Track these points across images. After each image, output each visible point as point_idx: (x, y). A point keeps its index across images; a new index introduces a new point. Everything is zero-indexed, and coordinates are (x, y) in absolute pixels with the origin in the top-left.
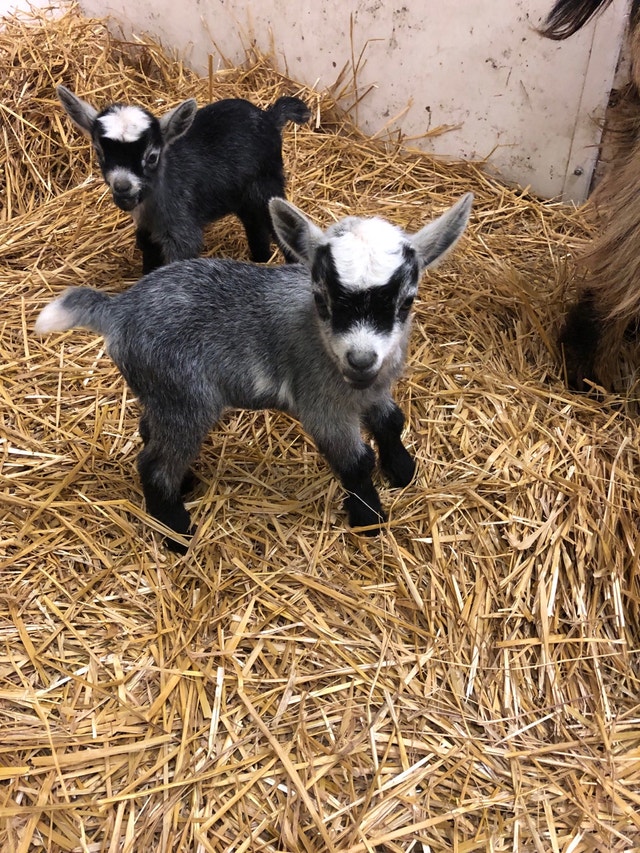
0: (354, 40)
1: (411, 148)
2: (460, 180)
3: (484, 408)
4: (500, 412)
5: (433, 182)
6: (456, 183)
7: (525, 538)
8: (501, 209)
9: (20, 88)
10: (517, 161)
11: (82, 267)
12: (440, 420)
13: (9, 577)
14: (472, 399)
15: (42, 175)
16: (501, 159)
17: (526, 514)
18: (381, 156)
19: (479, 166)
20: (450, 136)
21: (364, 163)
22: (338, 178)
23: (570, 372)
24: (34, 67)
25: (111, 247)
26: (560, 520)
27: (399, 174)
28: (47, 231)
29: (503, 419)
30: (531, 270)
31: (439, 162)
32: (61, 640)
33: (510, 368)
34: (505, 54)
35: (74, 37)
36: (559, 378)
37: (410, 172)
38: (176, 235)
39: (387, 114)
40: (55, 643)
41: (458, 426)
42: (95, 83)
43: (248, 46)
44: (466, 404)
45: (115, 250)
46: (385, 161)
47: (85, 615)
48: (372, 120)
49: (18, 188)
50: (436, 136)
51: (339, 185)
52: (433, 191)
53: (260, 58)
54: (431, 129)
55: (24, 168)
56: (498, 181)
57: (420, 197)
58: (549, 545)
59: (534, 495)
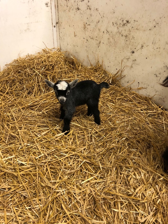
0: (122, 65)
1: (133, 91)
2: (145, 101)
3: (138, 173)
4: (142, 175)
5: (137, 100)
6: (143, 102)
7: (143, 218)
8: (154, 111)
9: (42, 68)
10: (161, 99)
11: (46, 112)
12: (126, 173)
13: (7, 197)
14: (135, 169)
15: (43, 88)
16: (156, 98)
17: (144, 211)
18: (125, 92)
19: (150, 99)
20: (144, 90)
21: (121, 93)
22: (113, 96)
23: (165, 166)
24: (46, 64)
25: (54, 108)
26: (154, 215)
27: (129, 97)
28: (41, 102)
29: (143, 177)
30: (160, 130)
31: (140, 96)
32: (14, 219)
33: (148, 161)
34: (160, 74)
35: (57, 58)
36: (161, 167)
37: (132, 97)
38: (68, 109)
39: (128, 82)
40: (13, 220)
41: (130, 176)
42: (59, 69)
43: (97, 62)
44: (134, 170)
45: (55, 109)
46: (126, 93)
47: (22, 213)
48: (124, 83)
49: (37, 90)
50: (140, 89)
51: (113, 98)
52: (137, 103)
53: (99, 65)
54: (139, 87)
55: (39, 86)
56: (155, 103)
57: (133, 104)
58: (149, 223)
59: (147, 205)
